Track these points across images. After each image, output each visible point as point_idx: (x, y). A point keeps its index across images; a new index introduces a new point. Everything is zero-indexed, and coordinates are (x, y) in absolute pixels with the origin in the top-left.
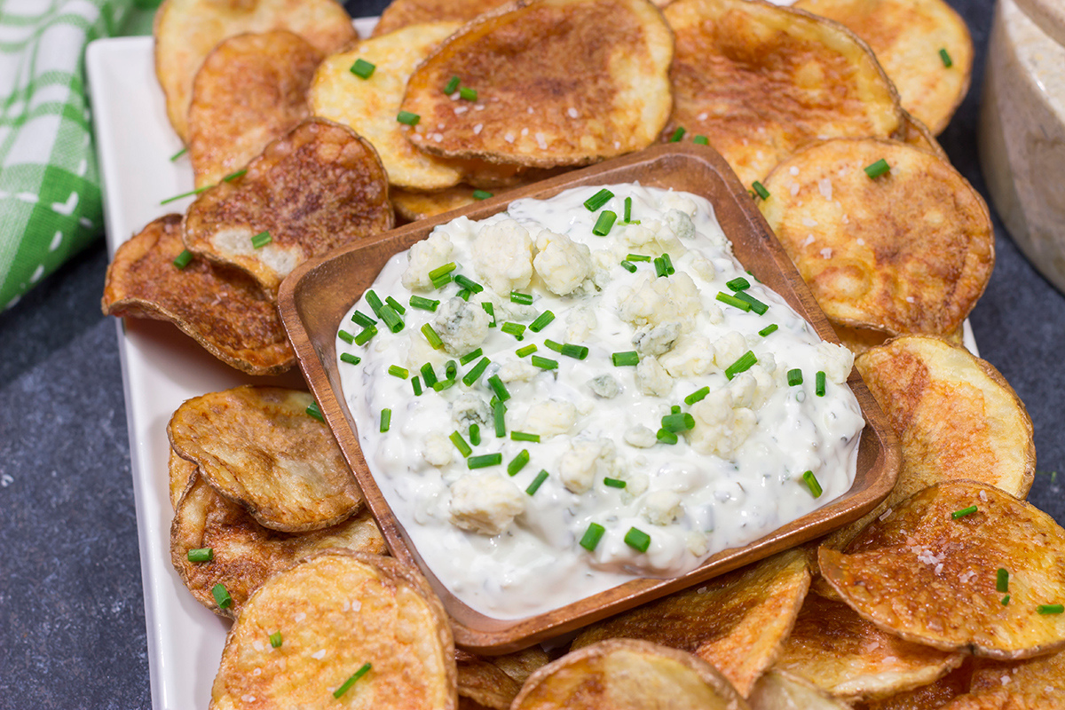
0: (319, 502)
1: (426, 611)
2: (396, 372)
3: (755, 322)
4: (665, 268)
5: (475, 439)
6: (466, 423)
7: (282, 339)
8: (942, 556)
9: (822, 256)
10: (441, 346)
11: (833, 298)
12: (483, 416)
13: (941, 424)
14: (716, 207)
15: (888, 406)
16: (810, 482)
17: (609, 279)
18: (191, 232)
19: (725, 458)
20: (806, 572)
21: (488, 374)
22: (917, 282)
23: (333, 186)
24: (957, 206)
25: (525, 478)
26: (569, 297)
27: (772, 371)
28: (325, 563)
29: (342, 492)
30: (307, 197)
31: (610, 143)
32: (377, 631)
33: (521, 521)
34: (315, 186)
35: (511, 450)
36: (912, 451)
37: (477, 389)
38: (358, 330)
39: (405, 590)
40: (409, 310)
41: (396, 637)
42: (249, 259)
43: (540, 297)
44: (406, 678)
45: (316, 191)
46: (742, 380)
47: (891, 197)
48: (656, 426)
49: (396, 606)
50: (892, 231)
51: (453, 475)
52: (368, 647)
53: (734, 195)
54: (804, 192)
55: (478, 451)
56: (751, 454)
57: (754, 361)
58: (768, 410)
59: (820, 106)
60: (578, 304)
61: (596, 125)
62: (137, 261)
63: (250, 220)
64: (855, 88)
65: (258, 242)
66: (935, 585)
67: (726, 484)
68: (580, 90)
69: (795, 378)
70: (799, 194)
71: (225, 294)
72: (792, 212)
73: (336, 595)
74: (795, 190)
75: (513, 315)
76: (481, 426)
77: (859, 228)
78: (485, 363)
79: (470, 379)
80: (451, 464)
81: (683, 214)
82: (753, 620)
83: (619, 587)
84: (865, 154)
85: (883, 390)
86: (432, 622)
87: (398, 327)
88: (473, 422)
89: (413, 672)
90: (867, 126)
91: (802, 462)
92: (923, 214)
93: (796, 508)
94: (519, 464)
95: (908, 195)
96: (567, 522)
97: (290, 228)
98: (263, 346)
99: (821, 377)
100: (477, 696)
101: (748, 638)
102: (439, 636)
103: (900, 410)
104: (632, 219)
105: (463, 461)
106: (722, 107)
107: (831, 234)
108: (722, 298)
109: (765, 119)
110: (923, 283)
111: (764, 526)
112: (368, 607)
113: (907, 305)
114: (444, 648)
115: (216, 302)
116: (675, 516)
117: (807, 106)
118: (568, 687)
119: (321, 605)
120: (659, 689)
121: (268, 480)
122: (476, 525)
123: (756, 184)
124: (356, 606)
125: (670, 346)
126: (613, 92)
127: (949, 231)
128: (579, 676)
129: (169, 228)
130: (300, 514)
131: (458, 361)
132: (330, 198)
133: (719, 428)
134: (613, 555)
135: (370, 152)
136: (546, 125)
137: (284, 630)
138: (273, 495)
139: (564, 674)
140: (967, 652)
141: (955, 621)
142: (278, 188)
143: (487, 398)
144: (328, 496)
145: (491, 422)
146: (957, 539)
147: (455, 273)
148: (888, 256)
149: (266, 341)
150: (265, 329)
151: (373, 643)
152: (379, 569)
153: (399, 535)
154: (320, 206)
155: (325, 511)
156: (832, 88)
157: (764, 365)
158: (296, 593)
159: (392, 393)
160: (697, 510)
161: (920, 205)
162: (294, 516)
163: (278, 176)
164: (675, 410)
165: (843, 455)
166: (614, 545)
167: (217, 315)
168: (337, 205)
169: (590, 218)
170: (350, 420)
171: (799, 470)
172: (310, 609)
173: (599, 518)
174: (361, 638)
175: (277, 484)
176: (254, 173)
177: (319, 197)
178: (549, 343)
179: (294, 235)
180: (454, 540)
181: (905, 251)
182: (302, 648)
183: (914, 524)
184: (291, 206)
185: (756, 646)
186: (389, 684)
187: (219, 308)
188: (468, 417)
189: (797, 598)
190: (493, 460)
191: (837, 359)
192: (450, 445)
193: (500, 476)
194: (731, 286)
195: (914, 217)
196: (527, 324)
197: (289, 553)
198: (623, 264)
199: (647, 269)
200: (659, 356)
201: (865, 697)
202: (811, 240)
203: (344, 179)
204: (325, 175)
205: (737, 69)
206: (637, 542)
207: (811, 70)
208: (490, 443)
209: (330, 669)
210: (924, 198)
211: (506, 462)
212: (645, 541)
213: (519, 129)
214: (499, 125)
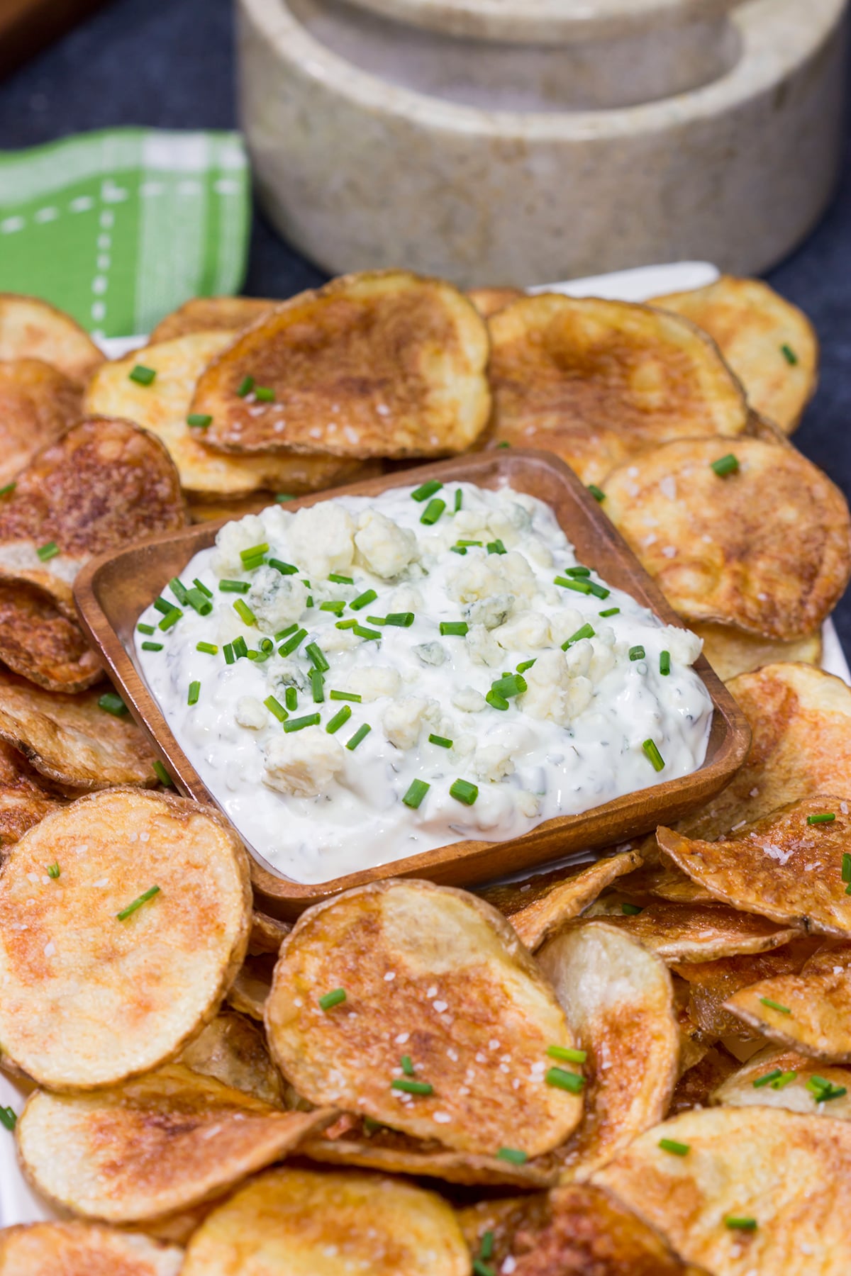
2: (205, 648)
3: (593, 605)
4: (497, 550)
5: (292, 704)
6: (282, 688)
8: (791, 853)
9: (665, 554)
10: (253, 621)
11: (677, 595)
12: (300, 683)
16: (652, 751)
17: (438, 563)
19: (559, 722)
21: (306, 643)
22: (768, 581)
23: (119, 487)
24: (813, 500)
25: (347, 733)
26: (394, 579)
27: (612, 645)
30: (92, 502)
31: (426, 438)
33: (340, 779)
34: (99, 489)
35: (331, 709)
37: (293, 658)
38: (161, 618)
40: (218, 593)
42: (37, 572)
43: (362, 578)
45: (101, 495)
46: (578, 647)
47: (739, 496)
48: (485, 689)
50: (741, 528)
51: (269, 736)
54: (644, 494)
55: (294, 715)
56: (588, 724)
57: (593, 633)
58: (607, 683)
59: (659, 410)
60: (403, 585)
61: (410, 422)
63: (30, 533)
64: (698, 386)
65: (43, 554)
67: (561, 748)
68: (388, 388)
69: (637, 654)
70: (638, 496)
72: (631, 513)
74: (634, 490)
75: (332, 596)
76: (298, 691)
77: (705, 527)
78: (301, 636)
79: (286, 651)
80: (266, 726)
83: (444, 848)
84: (711, 452)
87: (206, 609)
88: (289, 687)
90: (712, 427)
91: (642, 730)
92: (775, 509)
93: (636, 780)
94: (339, 721)
95: (759, 490)
96: (390, 779)
97: (77, 536)
99: (666, 656)
104: (464, 507)
105: (279, 725)
106: (551, 421)
107: (674, 533)
108: (559, 582)
109: (599, 430)
110: (776, 580)
111: (599, 792)
113: (759, 603)
116: (506, 774)
117: (645, 412)
123: (592, 488)
125: (503, 618)
126: (425, 391)
127: (804, 527)
131: (272, 637)
132: (117, 501)
133: (552, 689)
134: (439, 811)
135: (157, 446)
136: (354, 422)
142: (57, 498)
143: (305, 668)
145: (308, 690)
147: (268, 556)
148: (740, 553)
154: (108, 510)
156: (673, 388)
157: (603, 638)
159: (199, 668)
160: (529, 771)
161: (772, 501)
163: (54, 485)
164: (507, 676)
165: (691, 735)
166: (438, 799)
168: (126, 506)
169: (418, 508)
171: (640, 737)
173: (423, 774)
176: (26, 485)
177: (105, 500)
178: (371, 619)
181: (758, 547)
183: (766, 830)
184: (75, 513)
188: (284, 682)
190: (311, 721)
191: (684, 641)
192: (265, 710)
193: (320, 731)
194: (569, 572)
195: (766, 513)
196: (347, 603)
198: (454, 549)
199: (479, 553)
200: (490, 629)
202: (651, 539)
203: (130, 479)
204: (109, 476)
205: (568, 379)
206: (464, 793)
207: (649, 372)
208: (307, 707)
210: (777, 494)
211: (325, 721)
212: (471, 791)
213: (325, 426)
214: (302, 423)
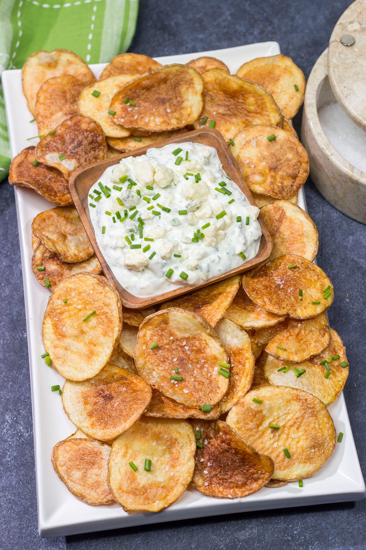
0: (80, 252)
1: (113, 296)
2: (108, 213)
3: (227, 198)
4: (198, 179)
5: (133, 239)
6: (130, 233)
7: (69, 193)
8: (283, 281)
9: (251, 167)
10: (123, 205)
11: (253, 183)
12: (135, 231)
14: (218, 151)
16: (242, 255)
17: (179, 182)
18: (38, 155)
19: (214, 247)
20: (238, 284)
21: (137, 216)
22: (282, 178)
23: (86, 138)
24: (297, 153)
25: (148, 254)
26: (166, 188)
27: (232, 218)
28: (81, 277)
29: (88, 248)
30: (78, 142)
31: (181, 121)
32: (98, 301)
33: (147, 267)
34: (80, 138)
35: (145, 244)
36: (278, 241)
37: (134, 220)
38: (96, 196)
39: (107, 288)
40: (112, 190)
41: (104, 303)
42: (58, 164)
43: (156, 188)
44: (107, 317)
45: (80, 140)
46: (221, 221)
47: (276, 147)
48: (192, 236)
49: (104, 293)
50: (275, 160)
51: (125, 250)
52: (95, 306)
53: (224, 148)
54: (247, 144)
55: (134, 243)
56: (223, 246)
57: (225, 214)
58: (229, 231)
59: (254, 112)
60: (169, 190)
61: (176, 115)
62: (20, 164)
63: (58, 150)
64: (266, 107)
65: (61, 158)
66: (280, 292)
67: (214, 256)
68: (171, 102)
69: (239, 219)
70: (245, 144)
71: (50, 176)
72: (242, 151)
73: (85, 288)
74: (243, 143)
75: (147, 194)
76: (135, 234)
77: (264, 158)
78: (137, 212)
79: (132, 217)
80: (125, 247)
81: (205, 157)
82: (219, 301)
83: (178, 289)
84: (268, 132)
86: (115, 300)
87: (108, 196)
88: (132, 233)
89: (109, 315)
90: (269, 120)
91: (239, 249)
92: (286, 154)
93: (237, 264)
94: (147, 249)
95: (281, 147)
96: (162, 268)
97: (72, 153)
98: (64, 194)
99: (248, 218)
100: (129, 322)
101: (216, 307)
102: (117, 304)
103: (275, 226)
104: (189, 159)
105: (129, 246)
106: (221, 110)
107: (255, 160)
108: (217, 189)
109: (235, 115)
110: (284, 179)
111: (226, 270)
112: (95, 292)
113: (279, 186)
114: (119, 308)
115: (47, 179)
116: (196, 268)
117: (249, 112)
118: (157, 322)
119: (80, 291)
120: (185, 324)
121: (64, 244)
122: (131, 268)
123: (230, 140)
124: (91, 292)
125: (198, 208)
126: (183, 102)
127: (294, 161)
128: (161, 319)
129: (30, 151)
130: (74, 257)
131: (128, 210)
132: (85, 142)
133: (212, 238)
134: (176, 280)
135: (99, 126)
136: (159, 115)
137: (68, 298)
138: (66, 250)
139: (156, 318)
140: (287, 316)
141: (284, 305)
142: (67, 138)
143: (137, 224)
144: (84, 250)
145: (138, 232)
146: (289, 276)
147: (128, 178)
148: (273, 169)
151: (96, 305)
152: (99, 280)
153: (108, 270)
154: (82, 145)
155: (82, 255)
156: (258, 106)
157: (228, 215)
158: (71, 286)
159: (106, 221)
160: (204, 265)
161: (285, 152)
162: (72, 257)
163: (67, 133)
164: (199, 231)
165: (254, 245)
166: (176, 277)
167: (48, 184)
168: (88, 144)
169: (174, 158)
170: (92, 228)
171: (238, 252)
172: (76, 291)
173: (172, 267)
174: (92, 303)
175: (67, 245)
176: (59, 132)
177: (81, 142)
178: (158, 206)
179: (73, 155)
180: (126, 272)
181: (279, 167)
182: (73, 304)
183: (276, 269)
184: (73, 145)
185: (219, 310)
186: (101, 318)
187: (49, 181)
188: (131, 231)
189: (233, 294)
190: (138, 247)
191: (253, 211)
192: (124, 240)
193: (140, 253)
194: (220, 184)
195: (283, 155)
196: (151, 197)
197: (70, 269)
198: (185, 176)
199: (192, 179)
200: (194, 212)
201: (253, 328)
202: (247, 161)
203: (90, 136)
204: (83, 134)
205: (227, 97)
206: (184, 277)
207: (251, 100)
208: (138, 241)
209: (82, 312)
210: (287, 149)
211: (143, 247)
212: (186, 276)
213: (150, 117)
214: (143, 115)
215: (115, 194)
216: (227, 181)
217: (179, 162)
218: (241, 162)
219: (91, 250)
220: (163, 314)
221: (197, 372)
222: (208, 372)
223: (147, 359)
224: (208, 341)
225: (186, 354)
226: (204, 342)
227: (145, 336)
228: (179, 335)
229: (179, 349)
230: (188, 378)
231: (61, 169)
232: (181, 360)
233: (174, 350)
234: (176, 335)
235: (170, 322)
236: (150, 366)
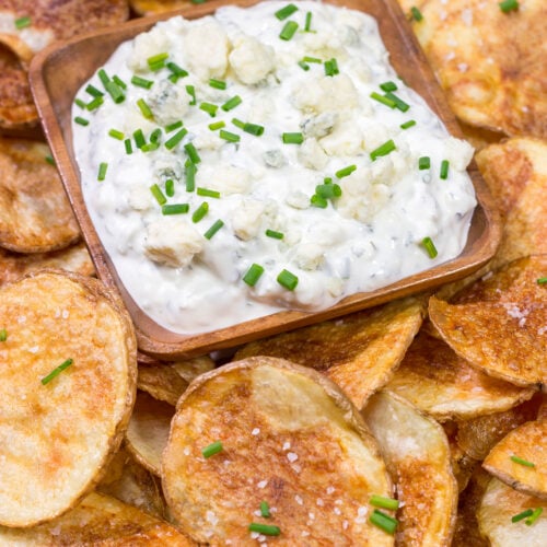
0: (47, 230)
1: (118, 323)
2: (115, 134)
3: (399, 117)
4: (332, 70)
5: (170, 192)
6: (164, 179)
7: (31, 102)
8: (526, 312)
9: (459, 69)
10: (151, 117)
11: (464, 104)
12: (178, 174)
13: (539, 209)
14: (380, 24)
15: (499, 191)
16: (428, 246)
17: (287, 75)
19: (363, 222)
20: (419, 316)
21: (185, 141)
22: (532, 96)
25: (205, 225)
26: (256, 86)
27: (407, 158)
28: (44, 279)
29: (66, 225)
32: (79, 335)
33: (198, 260)
35: (196, 202)
36: (514, 228)
37: (175, 152)
38: (90, 99)
39: (104, 305)
40: (130, 87)
41: (93, 341)
42: (10, 36)
43: (232, 84)
44: (98, 373)
46: (382, 161)
47: (518, 28)
48: (312, 192)
49: (95, 317)
50: (515, 55)
51: (151, 218)
52: (72, 347)
53: (394, 17)
54: (450, 18)
55: (171, 201)
56: (384, 222)
57: (393, 148)
58: (399, 188)
60: (262, 92)
63: (15, 7)
65: (20, 24)
66: (518, 334)
67: (362, 242)
69: (424, 164)
70: (446, 20)
72: (439, 33)
73: (51, 305)
74: (444, 15)
75: (210, 98)
76: (175, 182)
77: (490, 50)
78: (184, 133)
79: (171, 144)
80: (149, 210)
81: (351, 29)
82: (373, 350)
83: (271, 316)
85: (497, 179)
86: (121, 331)
87: (120, 100)
88: (169, 178)
89: (104, 369)
91: (423, 230)
92: (541, 43)
93: (415, 266)
94: (201, 214)
95: (531, 26)
96: (235, 262)
98: (16, 105)
99: (445, 165)
100: (152, 391)
101: (367, 364)
102: (126, 342)
103: (507, 195)
104: (311, 28)
105: (159, 207)
107: (468, 53)
108: (374, 96)
110: (536, 97)
111: (388, 277)
112: (74, 315)
113: (522, 114)
114: (129, 351)
116: (319, 264)
118: (223, 390)
119: (39, 311)
120: (292, 397)
121: (9, 211)
122: (163, 259)
123: (414, 9)
124: (66, 314)
125: (329, 131)
128: (231, 382)
130: (31, 239)
131: (163, 130)
133: (359, 198)
134: (268, 291)
137: (10, 328)
138: (12, 222)
139: (219, 380)
140: (537, 388)
141: (530, 363)
143: (183, 160)
144: (55, 227)
145: (183, 180)
146: (539, 300)
147: (169, 61)
148: (511, 74)
149: (20, 102)
150: (19, 93)
151: (76, 344)
152: (85, 287)
153: (105, 262)
155: (49, 239)
157: (401, 152)
158: (20, 300)
159: (110, 150)
160: (337, 261)
161: (540, 36)
162: (26, 241)
164: (327, 181)
165: (458, 226)
166: (269, 284)
169: (279, 25)
170: (75, 168)
171: (420, 236)
172: (31, 313)
173: (260, 261)
174: (66, 339)
175: (16, 214)
178: (236, 122)
179: (49, 20)
180: (147, 269)
181: (525, 70)
182: (22, 343)
183: (508, 286)
185: (373, 370)
186: (84, 377)
188: (166, 174)
189: (409, 335)
190: (183, 209)
191: (460, 151)
192: (149, 194)
193: (185, 222)
194: (383, 87)
195: (534, 45)
196: (220, 105)
197: (20, 268)
198: (300, 64)
199: (318, 69)
200: (319, 138)
201: (454, 417)
202: (451, 56)
206: (288, 282)
208: (181, 196)
209: (41, 361)
210: (543, 31)
211: (192, 210)
212: (293, 281)
215: (134, 94)
216: (399, 84)
217: (287, 34)
218: (437, 58)
219: (73, 230)
220: (238, 370)
221: (316, 515)
222: (343, 517)
223: (194, 481)
224: (345, 443)
225: (291, 472)
226: (336, 445)
227: (189, 424)
228: (275, 424)
229: (274, 459)
230: (293, 530)
231: (18, 48)
232: (278, 486)
233: (261, 460)
234: (267, 425)
235: (255, 392)
236: (200, 498)
